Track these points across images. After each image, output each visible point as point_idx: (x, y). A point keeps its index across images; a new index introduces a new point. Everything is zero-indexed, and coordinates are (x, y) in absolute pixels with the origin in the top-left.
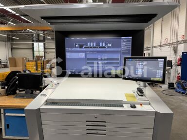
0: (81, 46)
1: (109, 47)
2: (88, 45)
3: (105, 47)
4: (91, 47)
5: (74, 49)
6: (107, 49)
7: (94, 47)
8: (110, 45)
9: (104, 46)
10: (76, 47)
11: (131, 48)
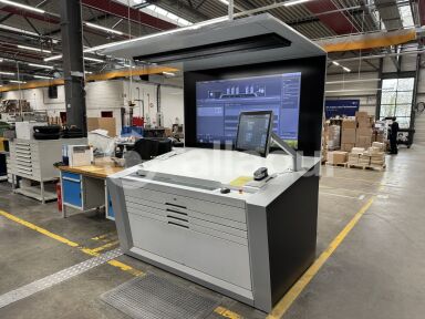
0: (217, 96)
1: (260, 95)
2: (228, 93)
3: (253, 95)
4: (232, 96)
5: (207, 100)
6: (257, 99)
7: (237, 96)
8: (262, 91)
9: (252, 92)
10: (211, 97)
11: (299, 96)
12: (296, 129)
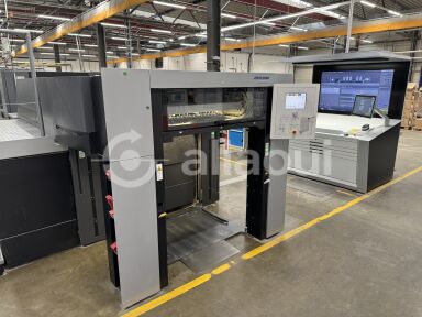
0: (336, 81)
1: (366, 82)
2: (344, 80)
3: (361, 82)
4: (347, 82)
5: (329, 83)
7: (350, 82)
8: (368, 80)
10: (332, 82)
12: (388, 103)
